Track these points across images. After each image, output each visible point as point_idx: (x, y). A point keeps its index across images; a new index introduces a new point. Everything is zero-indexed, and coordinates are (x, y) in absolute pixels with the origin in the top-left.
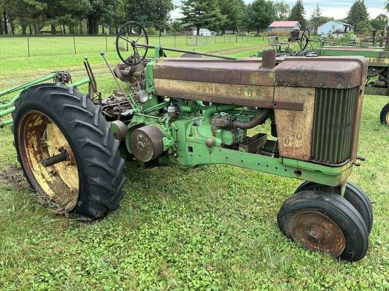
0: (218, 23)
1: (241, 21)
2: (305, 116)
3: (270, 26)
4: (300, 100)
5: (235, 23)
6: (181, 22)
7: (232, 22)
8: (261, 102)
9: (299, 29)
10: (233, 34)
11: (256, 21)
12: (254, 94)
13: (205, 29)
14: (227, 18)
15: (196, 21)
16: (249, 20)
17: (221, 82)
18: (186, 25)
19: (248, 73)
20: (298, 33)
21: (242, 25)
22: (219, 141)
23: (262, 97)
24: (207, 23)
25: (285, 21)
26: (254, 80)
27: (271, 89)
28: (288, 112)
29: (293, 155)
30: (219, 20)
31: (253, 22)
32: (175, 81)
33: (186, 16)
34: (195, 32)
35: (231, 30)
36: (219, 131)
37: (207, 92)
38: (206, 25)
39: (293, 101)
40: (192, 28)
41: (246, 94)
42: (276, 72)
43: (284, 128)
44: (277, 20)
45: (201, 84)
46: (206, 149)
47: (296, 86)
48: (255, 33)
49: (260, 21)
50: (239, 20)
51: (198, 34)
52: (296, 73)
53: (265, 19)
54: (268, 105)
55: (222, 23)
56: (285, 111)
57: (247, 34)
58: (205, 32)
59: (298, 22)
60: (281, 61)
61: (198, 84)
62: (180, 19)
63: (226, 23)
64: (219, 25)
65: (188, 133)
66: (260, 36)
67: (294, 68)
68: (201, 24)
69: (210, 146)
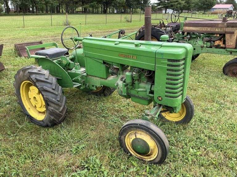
0: (179, 6)
1: (194, 4)
2: (235, 35)
3: (213, 8)
4: (233, 31)
5: (189, 6)
6: (156, 5)
7: (188, 5)
8: (222, 32)
9: (232, 9)
10: (188, 12)
11: (204, 4)
12: (219, 30)
13: (170, 10)
14: (185, 2)
15: (165, 5)
16: (200, 4)
17: (208, 27)
18: (159, 7)
19: (218, 24)
20: (232, 12)
21: (194, 7)
22: (205, 46)
23: (222, 31)
24: (172, 6)
25: (223, 4)
26: (220, 26)
27: (225, 28)
28: (229, 35)
29: (230, 47)
30: (180, 4)
31: (202, 5)
32: (192, 27)
33: (159, 2)
34: (164, 11)
35: (187, 10)
36: (206, 42)
37: (203, 30)
38: (171, 7)
39: (231, 31)
40: (162, 9)
41: (217, 30)
42: (227, 23)
43: (228, 39)
44: (218, 3)
45: (202, 28)
46: (201, 48)
47: (233, 27)
48: (203, 12)
49: (206, 5)
50: (192, 3)
51: (166, 13)
52: (233, 23)
53: (210, 3)
54: (224, 33)
55: (182, 6)
56: (228, 34)
57: (197, 12)
58: (170, 11)
59: (232, 5)
60: (228, 21)
61: (200, 28)
62: (155, 4)
63: (184, 5)
64: (180, 7)
65: (194, 44)
66: (206, 14)
67: (232, 22)
68: (168, 6)
69: (202, 47)
